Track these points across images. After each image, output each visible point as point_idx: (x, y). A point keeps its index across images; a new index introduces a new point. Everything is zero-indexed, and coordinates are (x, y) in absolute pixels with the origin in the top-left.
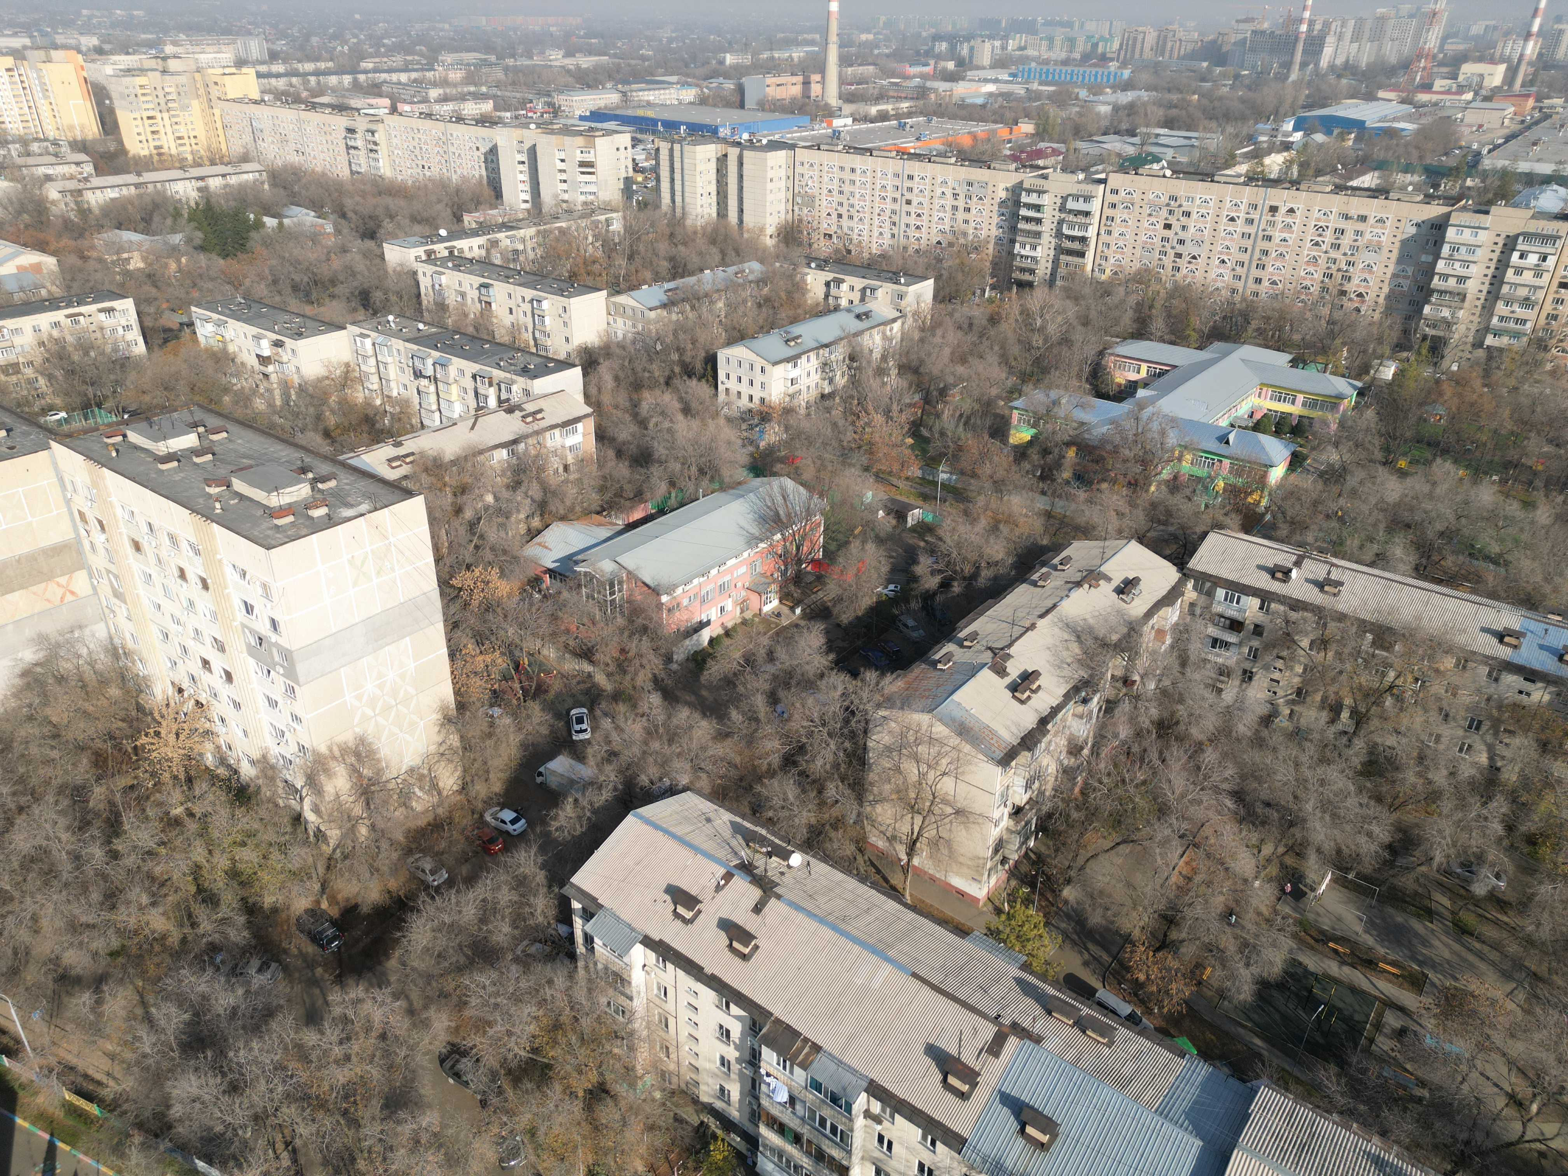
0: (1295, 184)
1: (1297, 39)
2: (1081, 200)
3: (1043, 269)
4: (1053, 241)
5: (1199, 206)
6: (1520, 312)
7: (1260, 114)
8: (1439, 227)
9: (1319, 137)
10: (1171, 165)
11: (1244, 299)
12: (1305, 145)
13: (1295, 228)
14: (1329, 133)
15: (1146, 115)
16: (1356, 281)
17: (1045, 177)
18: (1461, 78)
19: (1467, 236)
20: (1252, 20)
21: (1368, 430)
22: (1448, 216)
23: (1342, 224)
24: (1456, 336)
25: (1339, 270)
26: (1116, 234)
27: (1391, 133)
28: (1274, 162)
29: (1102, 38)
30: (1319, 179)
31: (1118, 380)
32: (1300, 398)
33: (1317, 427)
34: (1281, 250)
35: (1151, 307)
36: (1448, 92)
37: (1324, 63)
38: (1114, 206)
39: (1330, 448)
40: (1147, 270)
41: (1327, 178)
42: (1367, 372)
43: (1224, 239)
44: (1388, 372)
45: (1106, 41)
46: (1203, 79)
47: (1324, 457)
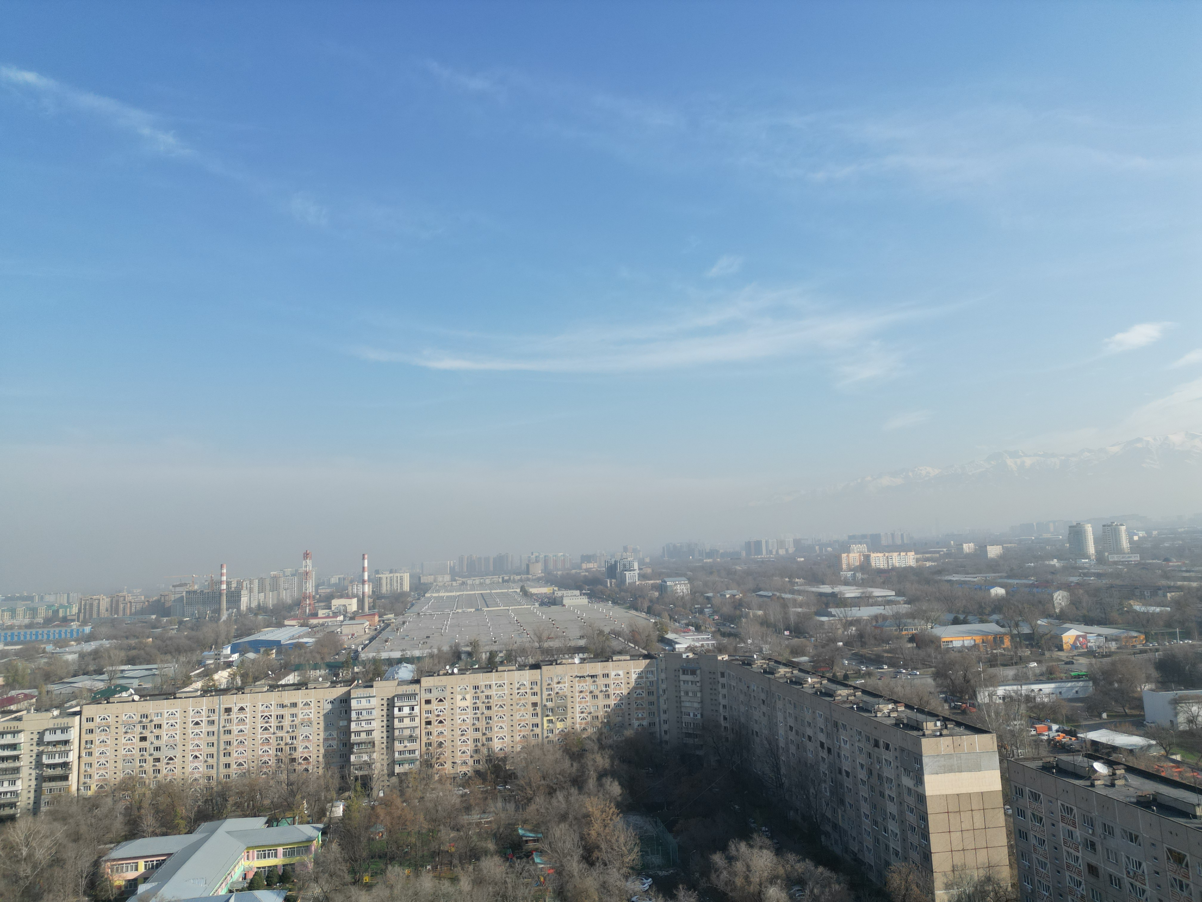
0: (240, 689)
1: (220, 594)
2: (59, 732)
3: (25, 800)
4: (34, 773)
5: (168, 719)
6: (410, 746)
7: (205, 646)
8: (344, 702)
9: (251, 655)
10: (137, 691)
11: (219, 783)
12: (242, 662)
13: (247, 721)
14: (257, 651)
15: (110, 657)
16: (300, 749)
17: (19, 719)
18: (333, 608)
19: (364, 703)
20: (186, 584)
21: (336, 860)
22: (349, 692)
23: (281, 712)
24: (376, 772)
25: (286, 744)
26: (96, 754)
27: (299, 646)
28: (222, 677)
29: (62, 606)
30: (256, 683)
31: (117, 883)
32: (280, 850)
33: (298, 869)
34: (240, 739)
35: (139, 808)
36: (328, 617)
37: (243, 607)
38: (91, 731)
39: (313, 885)
40: (131, 778)
41: (263, 682)
42: (325, 815)
43: (193, 739)
44: (339, 810)
45: (66, 608)
46: (155, 627)
47: (310, 894)
